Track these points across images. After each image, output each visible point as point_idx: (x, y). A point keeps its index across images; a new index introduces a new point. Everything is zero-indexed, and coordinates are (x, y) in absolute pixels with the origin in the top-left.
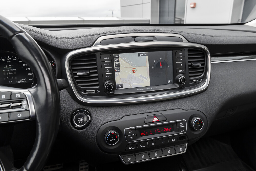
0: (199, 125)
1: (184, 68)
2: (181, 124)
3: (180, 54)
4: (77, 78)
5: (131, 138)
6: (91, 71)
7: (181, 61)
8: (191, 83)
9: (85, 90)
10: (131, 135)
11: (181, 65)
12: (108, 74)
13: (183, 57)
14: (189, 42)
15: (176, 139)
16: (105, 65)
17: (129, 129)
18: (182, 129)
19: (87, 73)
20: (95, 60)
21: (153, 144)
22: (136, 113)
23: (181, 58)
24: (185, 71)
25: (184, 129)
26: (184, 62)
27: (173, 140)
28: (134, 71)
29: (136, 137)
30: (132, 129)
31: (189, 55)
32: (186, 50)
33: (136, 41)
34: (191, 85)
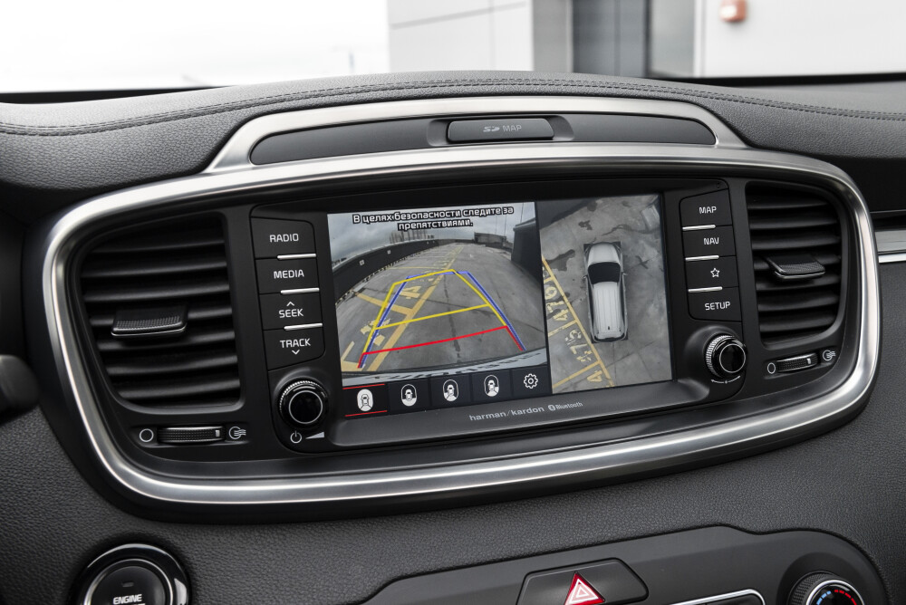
1: (732, 288)
3: (702, 210)
6: (193, 315)
7: (710, 250)
8: (772, 374)
9: (160, 425)
11: (715, 273)
13: (725, 226)
14: (751, 144)
16: (278, 275)
19: (174, 325)
23: (708, 233)
24: (738, 304)
26: (728, 256)
31: (753, 215)
32: (738, 189)
33: (452, 142)
34: (776, 385)
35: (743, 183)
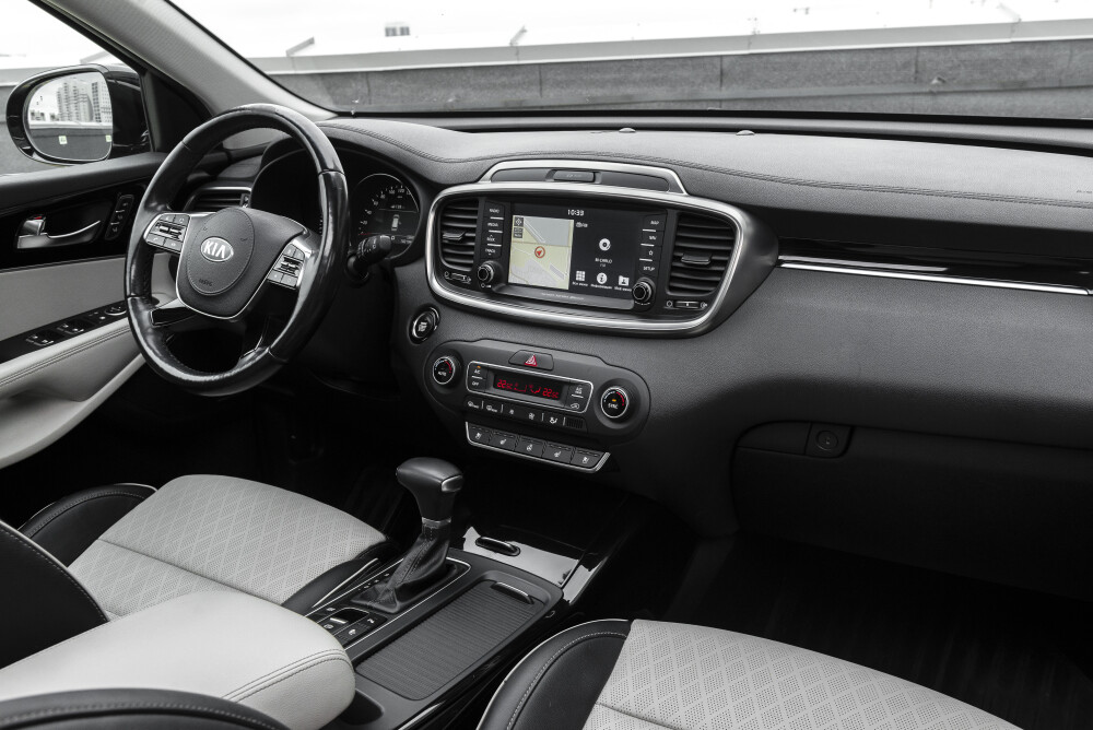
0: (615, 406)
1: (657, 261)
2: (579, 391)
3: (652, 223)
4: (444, 245)
5: (475, 384)
7: (651, 242)
8: (669, 306)
9: (451, 271)
10: (477, 376)
11: (651, 253)
12: (493, 246)
13: (661, 232)
14: (691, 194)
15: (560, 421)
16: (490, 224)
17: (477, 365)
18: (576, 400)
20: (475, 213)
21: (512, 412)
22: (508, 338)
23: (652, 234)
24: (658, 271)
25: (582, 403)
26: (659, 246)
27: (553, 421)
28: (539, 253)
29: (483, 385)
30: (482, 367)
31: (679, 228)
32: (673, 216)
33: (556, 180)
34: (669, 312)
35: (676, 212)
